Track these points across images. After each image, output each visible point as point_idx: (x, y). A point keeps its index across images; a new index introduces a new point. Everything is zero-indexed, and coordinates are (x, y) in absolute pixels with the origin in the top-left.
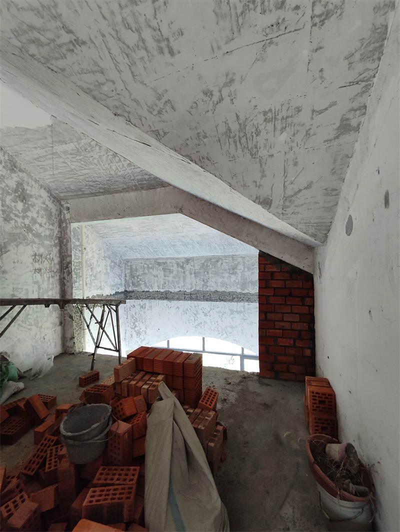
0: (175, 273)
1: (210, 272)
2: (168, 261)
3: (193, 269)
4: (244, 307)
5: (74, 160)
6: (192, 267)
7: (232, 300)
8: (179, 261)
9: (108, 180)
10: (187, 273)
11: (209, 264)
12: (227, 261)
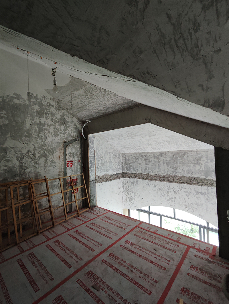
0: (153, 162)
1: (178, 163)
2: (148, 155)
3: (165, 160)
4: (208, 190)
5: (85, 98)
6: (165, 159)
7: (197, 184)
8: (155, 154)
9: (104, 108)
10: (161, 163)
11: (177, 157)
12: (192, 154)
